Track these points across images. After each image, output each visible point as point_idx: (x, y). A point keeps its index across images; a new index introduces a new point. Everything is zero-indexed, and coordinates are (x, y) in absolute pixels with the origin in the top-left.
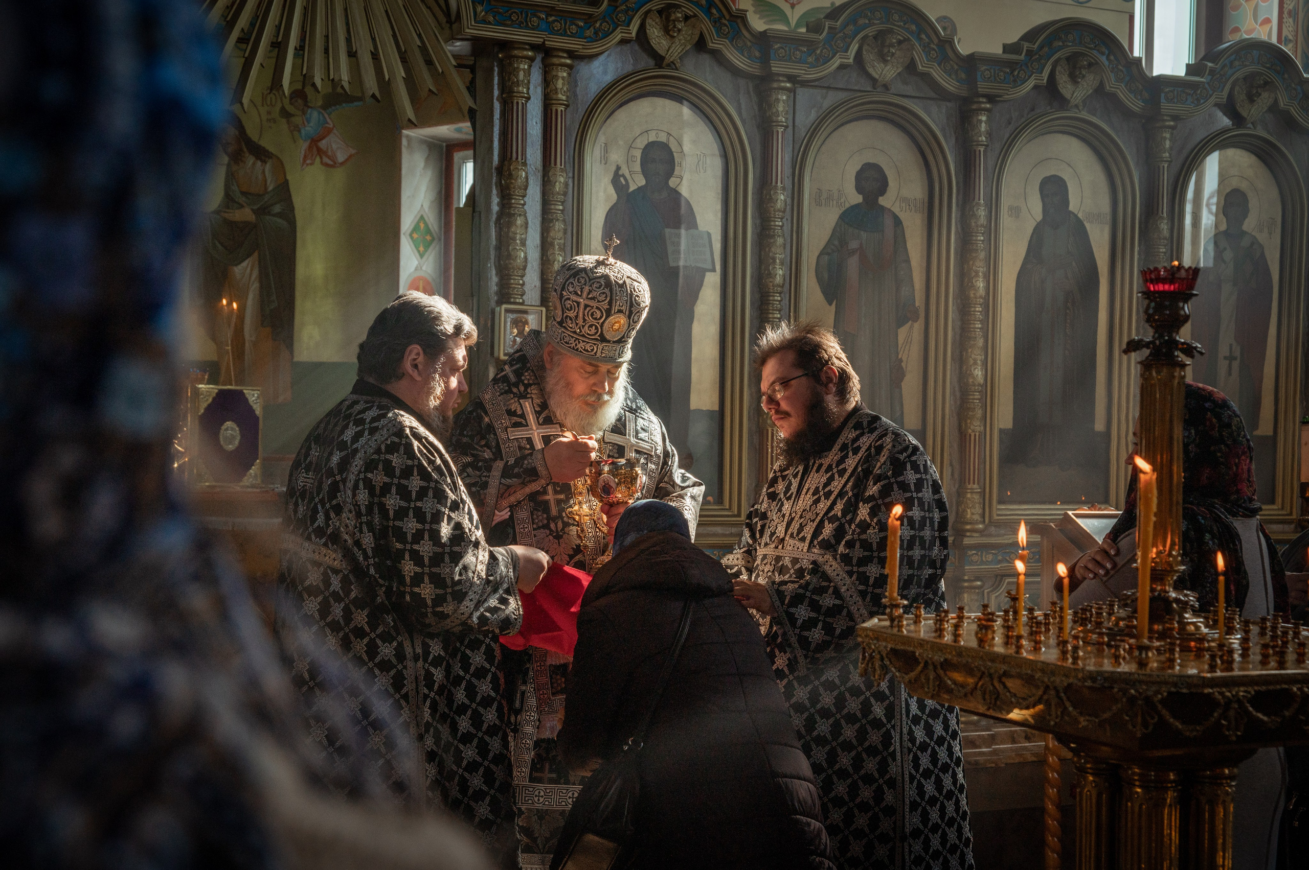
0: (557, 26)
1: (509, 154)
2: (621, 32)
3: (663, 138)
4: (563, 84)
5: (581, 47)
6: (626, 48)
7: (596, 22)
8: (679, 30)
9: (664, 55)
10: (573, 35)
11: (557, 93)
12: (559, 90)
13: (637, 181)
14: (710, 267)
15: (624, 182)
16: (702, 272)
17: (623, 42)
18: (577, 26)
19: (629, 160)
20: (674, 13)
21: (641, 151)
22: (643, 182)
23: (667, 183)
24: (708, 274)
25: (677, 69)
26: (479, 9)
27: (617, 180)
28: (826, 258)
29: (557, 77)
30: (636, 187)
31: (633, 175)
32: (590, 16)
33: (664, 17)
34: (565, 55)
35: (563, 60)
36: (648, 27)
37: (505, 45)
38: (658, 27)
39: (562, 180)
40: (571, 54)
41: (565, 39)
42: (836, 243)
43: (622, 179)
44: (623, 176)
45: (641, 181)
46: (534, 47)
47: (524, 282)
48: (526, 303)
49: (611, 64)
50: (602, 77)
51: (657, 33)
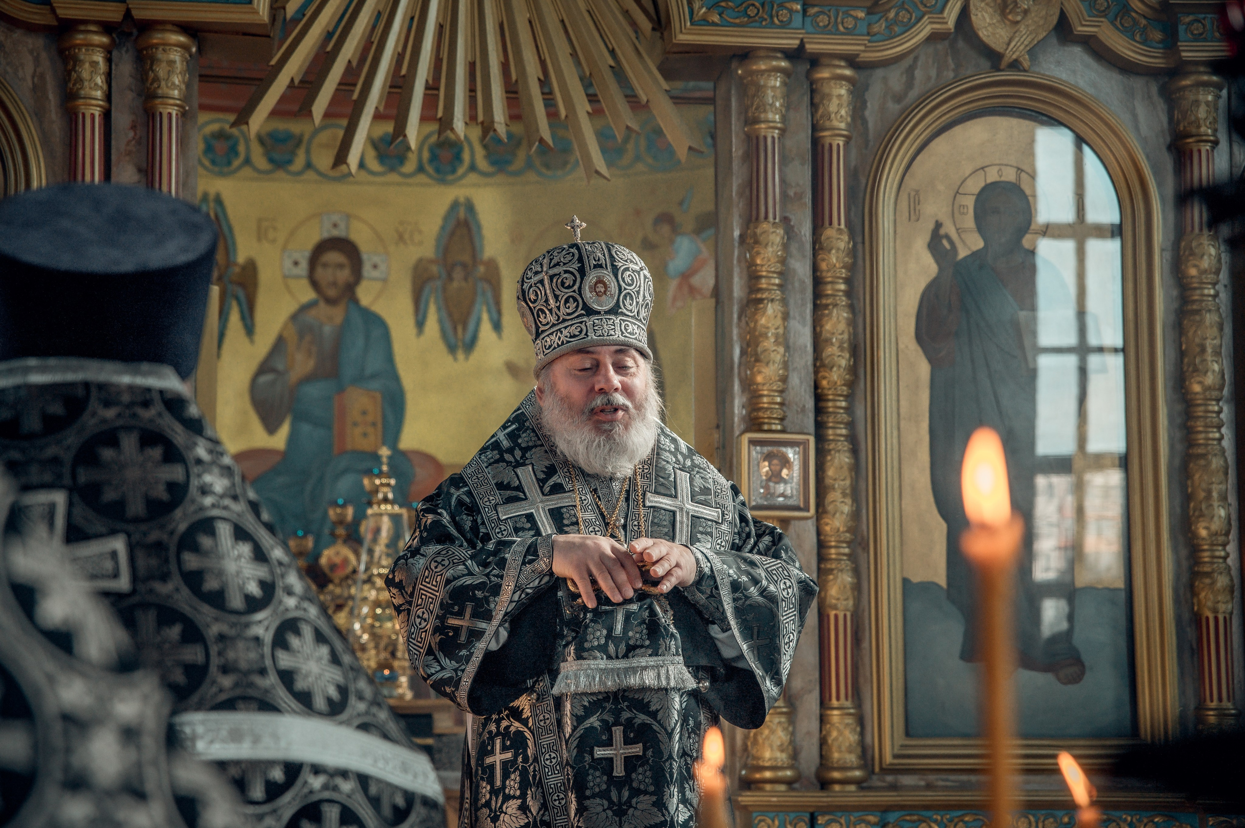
0: (823, 20)
1: (754, 213)
2: (931, 23)
4: (840, 106)
5: (862, 48)
6: (941, 46)
7: (889, 10)
8: (1025, 12)
9: (1002, 51)
10: (850, 32)
11: (831, 119)
12: (833, 116)
13: (970, 243)
15: (948, 247)
17: (934, 38)
18: (856, 18)
19: (955, 211)
21: (974, 197)
22: (980, 244)
23: (1019, 242)
25: (1024, 70)
26: (697, 4)
27: (937, 243)
29: (829, 96)
30: (968, 253)
31: (963, 236)
34: (843, 63)
35: (839, 71)
36: (974, 11)
37: (745, 55)
38: (990, 10)
39: (842, 246)
40: (852, 61)
41: (839, 39)
43: (945, 242)
44: (947, 237)
46: (786, 54)
47: (784, 399)
48: (789, 430)
49: (918, 73)
50: (906, 94)
51: (988, 20)
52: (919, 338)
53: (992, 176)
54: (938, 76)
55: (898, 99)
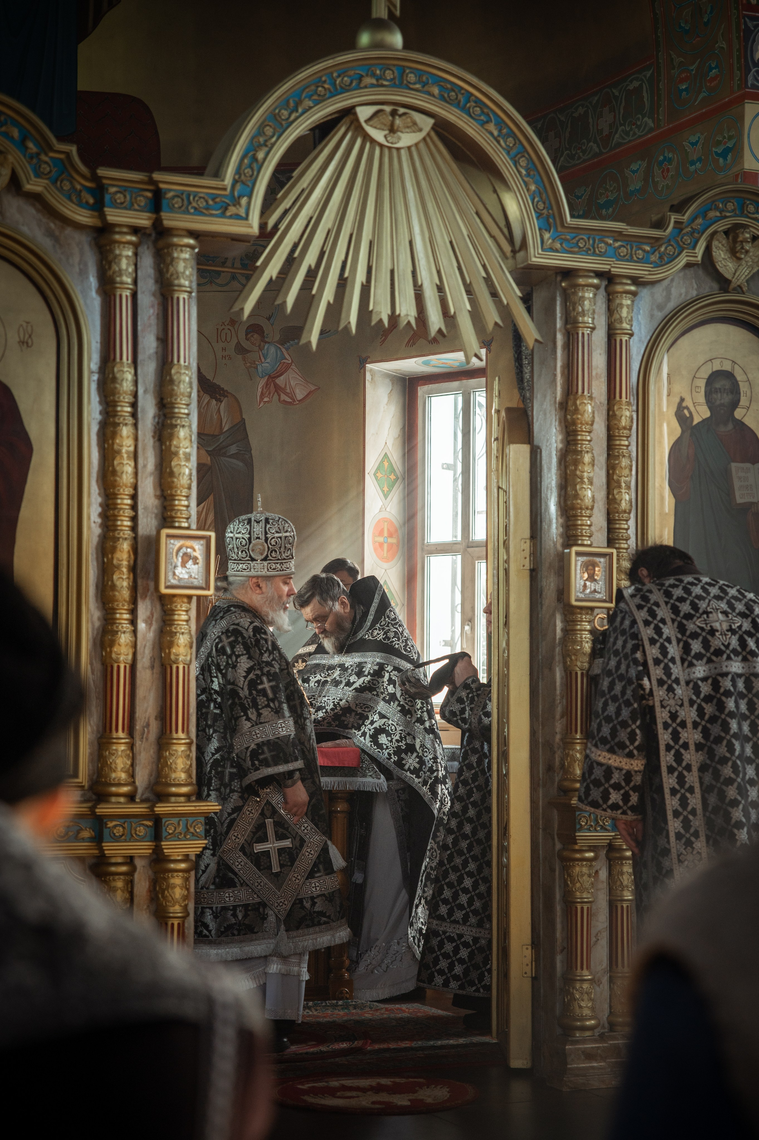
0: (623, 251)
2: (687, 256)
3: (727, 366)
4: (627, 313)
5: (644, 273)
6: (690, 272)
7: (661, 246)
8: (747, 252)
9: (730, 278)
10: (640, 260)
11: (621, 322)
12: (623, 320)
13: (702, 413)
15: (688, 415)
17: (688, 265)
18: (644, 251)
19: (693, 391)
20: (743, 233)
21: (705, 381)
22: (708, 414)
23: (733, 414)
25: (743, 293)
26: (547, 236)
27: (681, 412)
29: (621, 305)
30: (700, 420)
31: (697, 407)
32: (657, 239)
33: (731, 238)
34: (629, 282)
35: (628, 288)
36: (714, 249)
37: (568, 273)
39: (628, 413)
40: (635, 281)
41: (632, 265)
43: (686, 412)
44: (687, 408)
45: (705, 413)
46: (599, 274)
47: (591, 523)
48: (594, 545)
49: (673, 290)
50: (665, 305)
51: (723, 256)
52: (668, 480)
53: (717, 366)
54: (687, 293)
55: (660, 308)
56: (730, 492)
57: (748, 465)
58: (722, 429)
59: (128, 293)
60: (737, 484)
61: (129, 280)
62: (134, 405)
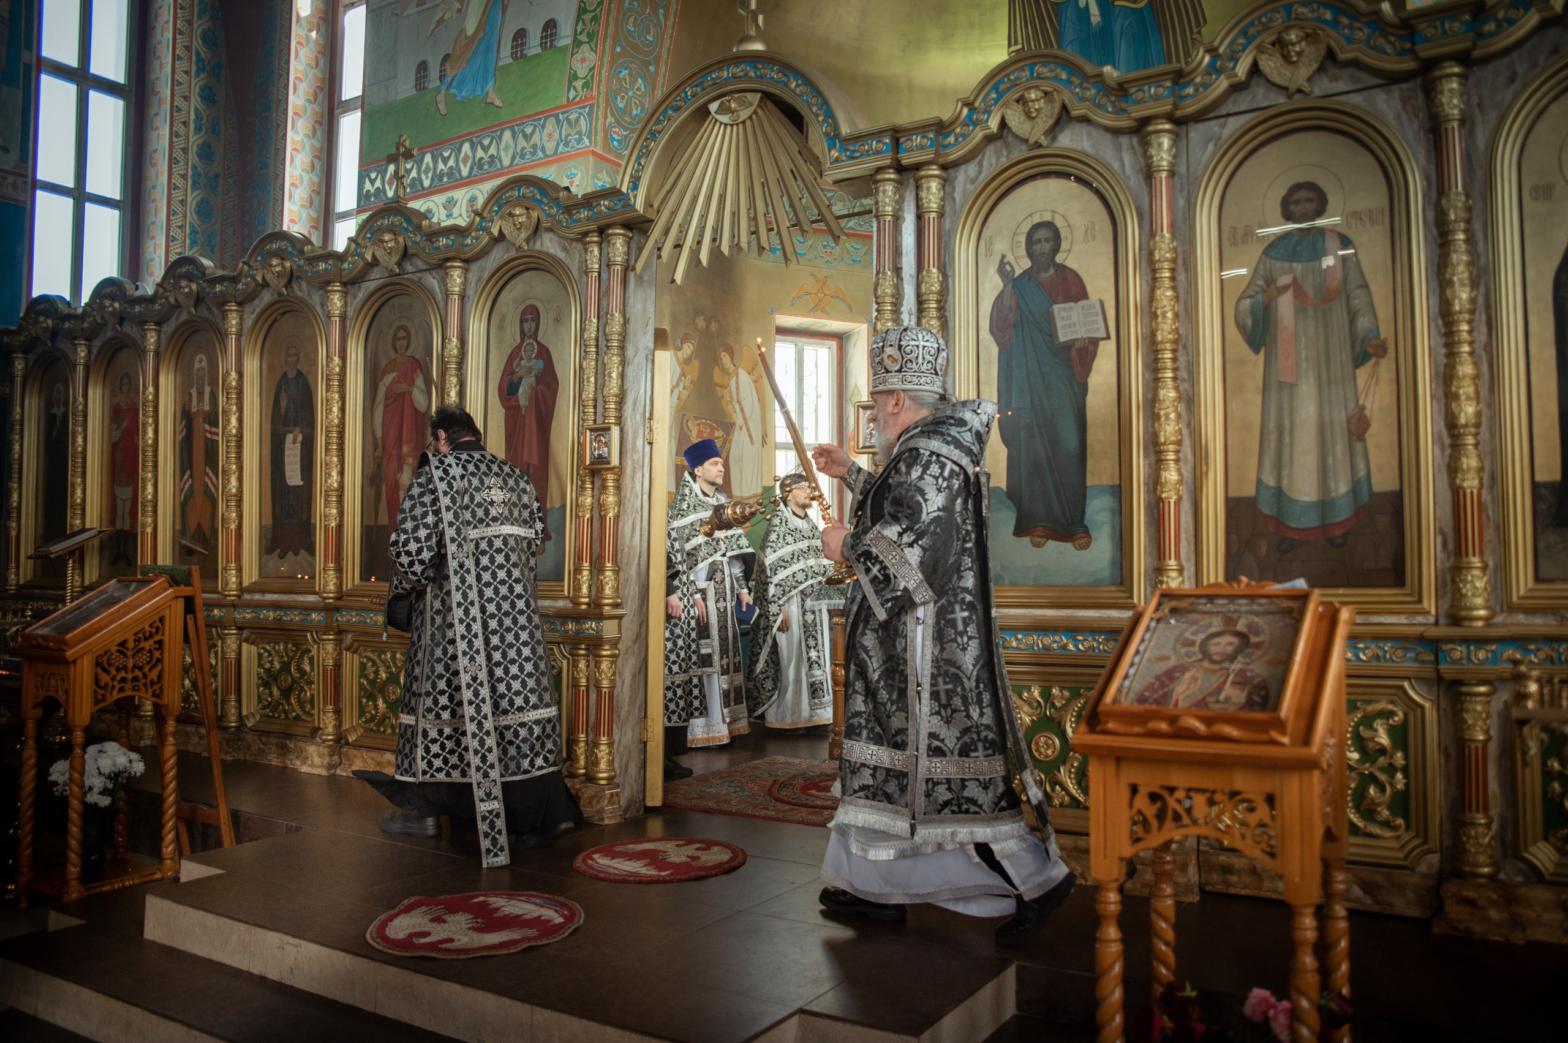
2: (981, 130)
3: (1047, 217)
4: (934, 194)
6: (993, 141)
8: (1038, 110)
9: (1027, 137)
10: (923, 148)
13: (1023, 264)
14: (1103, 334)
15: (1010, 270)
16: (1095, 342)
17: (987, 139)
18: (929, 138)
19: (1013, 247)
21: (1026, 235)
22: (1029, 265)
23: (1054, 259)
24: (1101, 343)
25: (1042, 147)
26: (833, 152)
27: (1003, 269)
28: (1248, 302)
29: (923, 188)
30: (1021, 271)
34: (934, 167)
36: (1007, 117)
38: (1018, 113)
40: (940, 165)
42: (1261, 282)
43: (1008, 268)
44: (1009, 263)
45: (1026, 264)
49: (985, 163)
50: (977, 176)
51: (1017, 121)
52: (992, 332)
53: (1037, 219)
54: (997, 161)
55: (973, 181)
56: (1052, 332)
57: (1071, 304)
58: (1044, 276)
59: (596, 274)
60: (1059, 324)
61: (597, 266)
62: (597, 346)
